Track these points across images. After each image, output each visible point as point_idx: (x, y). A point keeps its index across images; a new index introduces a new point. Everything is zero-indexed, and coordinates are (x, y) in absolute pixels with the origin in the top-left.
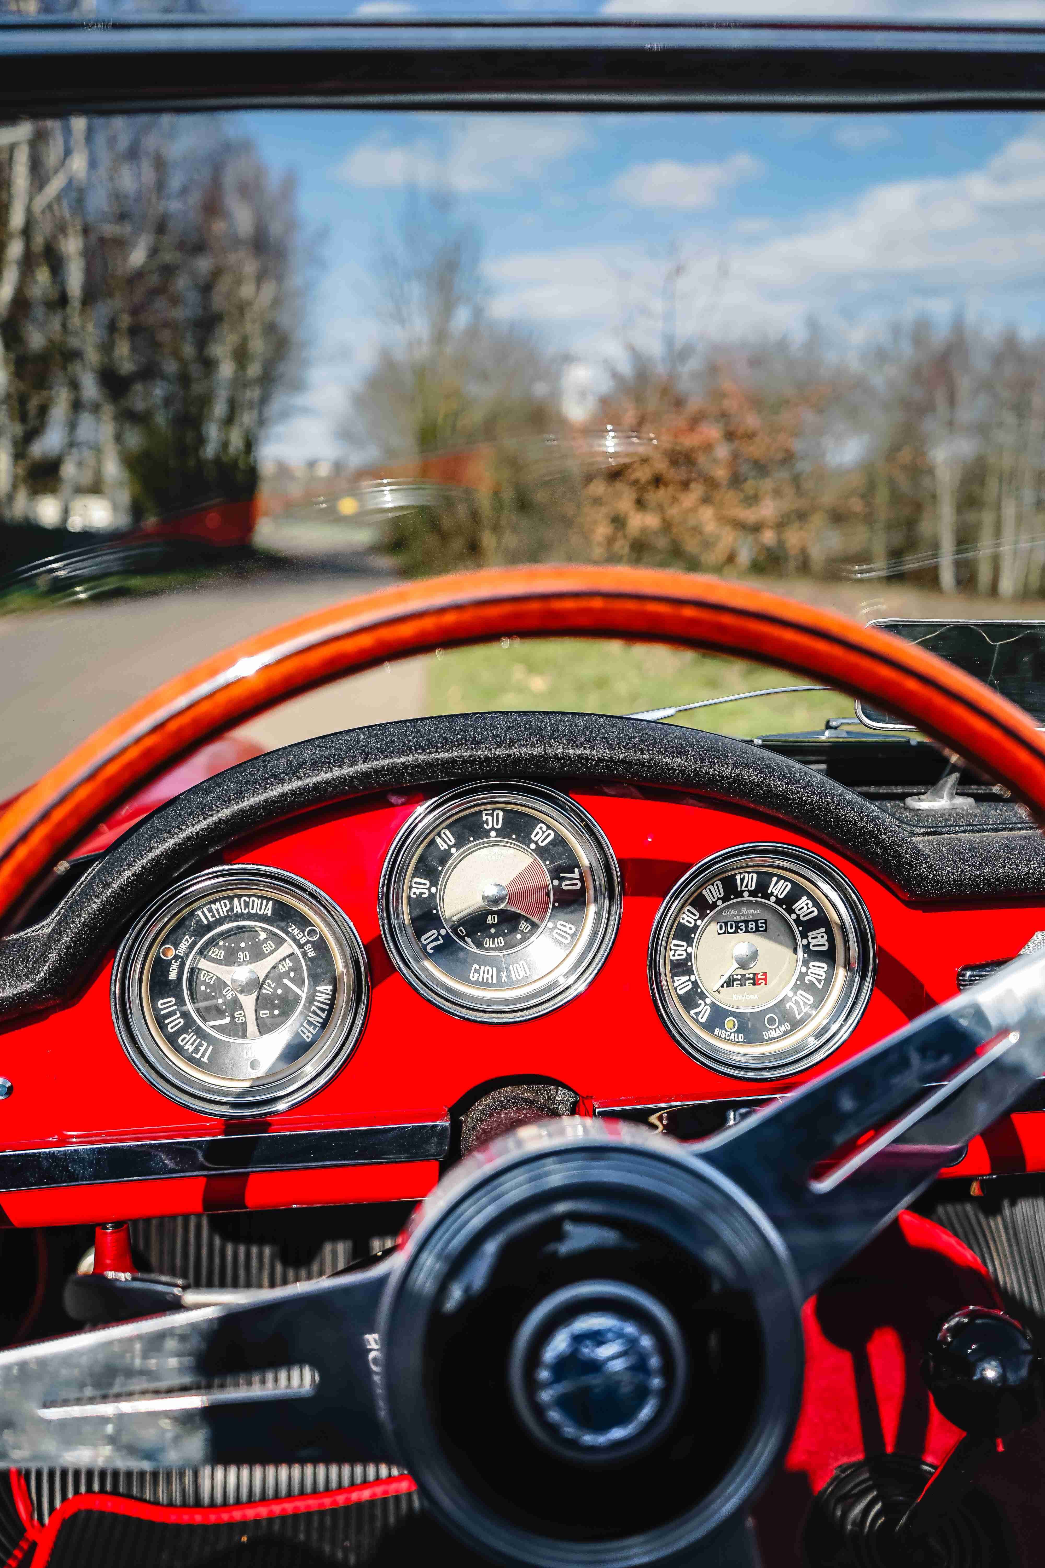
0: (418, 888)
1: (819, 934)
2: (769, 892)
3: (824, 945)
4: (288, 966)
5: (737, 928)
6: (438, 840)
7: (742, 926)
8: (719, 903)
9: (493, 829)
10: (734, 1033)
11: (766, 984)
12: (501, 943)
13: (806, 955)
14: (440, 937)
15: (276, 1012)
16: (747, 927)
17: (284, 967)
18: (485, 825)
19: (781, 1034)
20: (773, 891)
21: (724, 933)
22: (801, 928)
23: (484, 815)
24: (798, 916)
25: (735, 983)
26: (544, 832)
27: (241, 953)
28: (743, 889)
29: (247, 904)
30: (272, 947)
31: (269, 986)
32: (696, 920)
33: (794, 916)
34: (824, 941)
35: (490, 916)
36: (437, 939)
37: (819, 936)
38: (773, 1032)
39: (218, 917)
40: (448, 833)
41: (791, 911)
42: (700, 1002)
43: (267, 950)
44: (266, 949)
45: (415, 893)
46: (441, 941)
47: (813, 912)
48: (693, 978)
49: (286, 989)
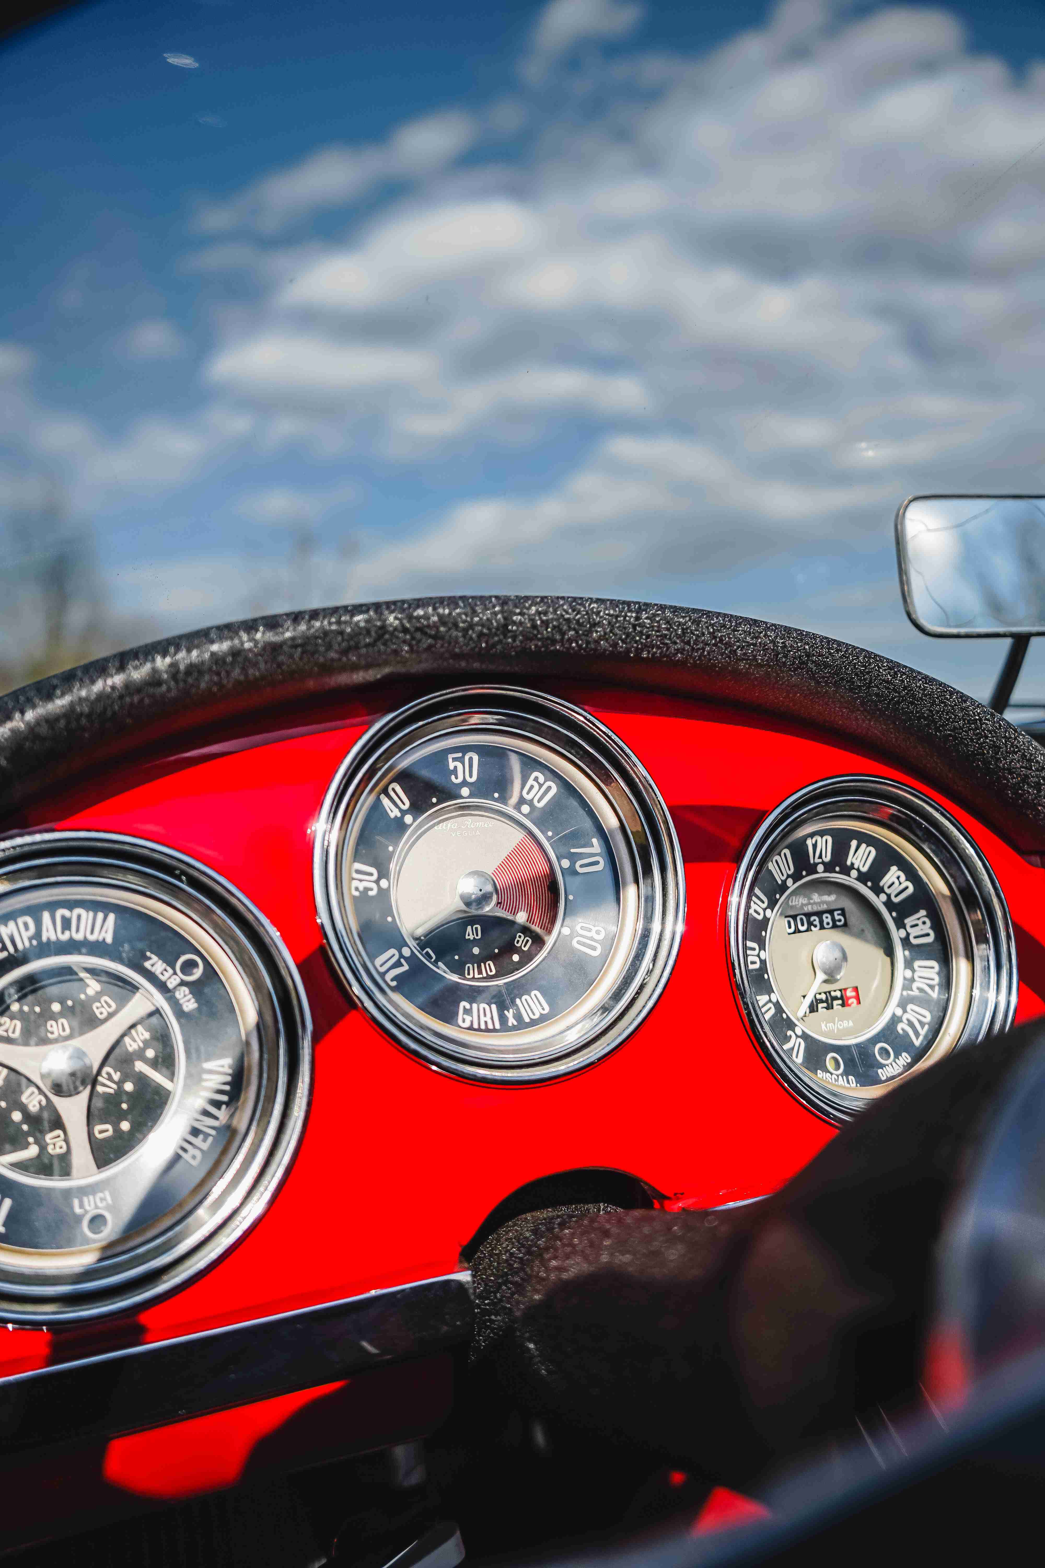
0: (361, 881)
1: (919, 919)
2: (849, 863)
3: (928, 935)
4: (142, 1038)
5: (810, 924)
6: (385, 801)
7: (815, 920)
8: (790, 882)
9: (464, 783)
10: (842, 1075)
11: (859, 1002)
12: (491, 971)
13: (907, 953)
14: (402, 961)
15: (125, 1126)
16: (821, 922)
17: (134, 1041)
18: (453, 777)
19: (900, 1070)
20: (854, 861)
21: (794, 933)
22: (894, 914)
23: (450, 760)
24: (889, 896)
25: (820, 1006)
26: (541, 786)
27: (53, 1023)
28: (817, 860)
29: (66, 924)
30: (109, 1006)
31: (110, 1078)
32: (764, 910)
33: (883, 897)
34: (927, 928)
35: (469, 928)
36: (398, 964)
37: (920, 922)
38: (890, 1069)
39: (11, 949)
40: (398, 789)
41: (878, 890)
42: (789, 1033)
43: (101, 1013)
44: (100, 1010)
45: (357, 889)
46: (406, 967)
47: (907, 888)
48: (774, 998)
49: (142, 1080)
